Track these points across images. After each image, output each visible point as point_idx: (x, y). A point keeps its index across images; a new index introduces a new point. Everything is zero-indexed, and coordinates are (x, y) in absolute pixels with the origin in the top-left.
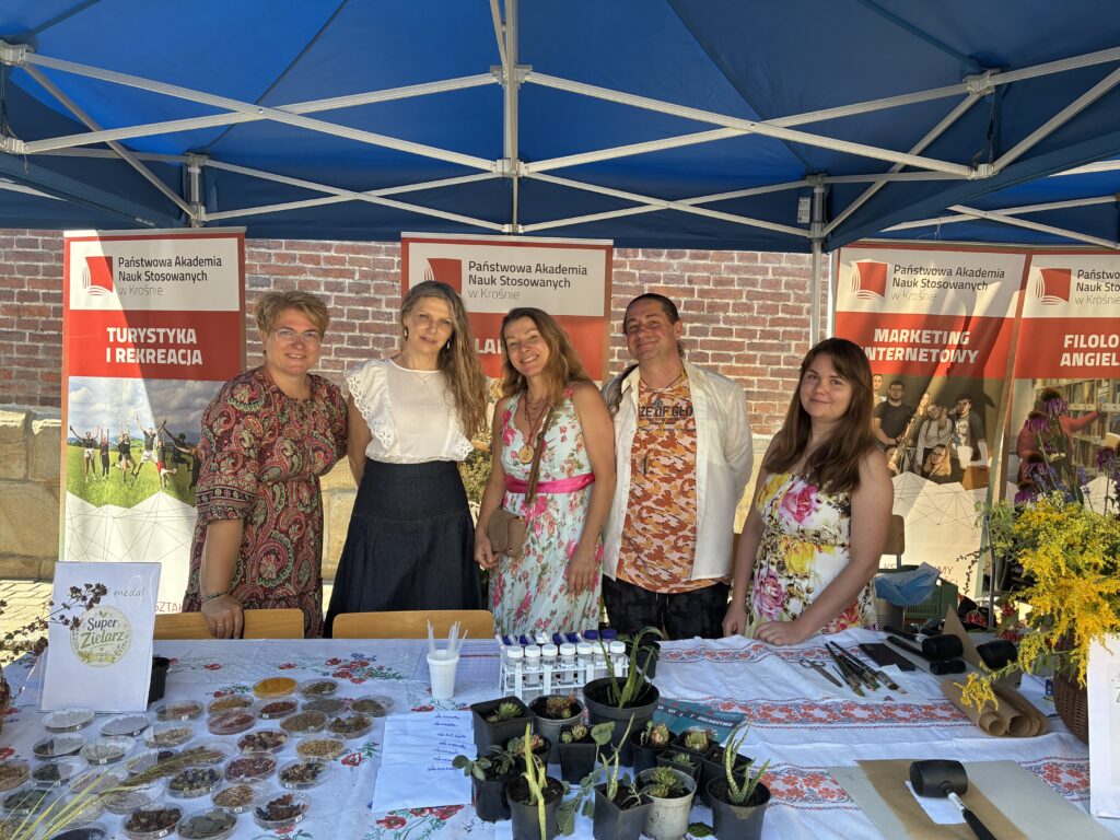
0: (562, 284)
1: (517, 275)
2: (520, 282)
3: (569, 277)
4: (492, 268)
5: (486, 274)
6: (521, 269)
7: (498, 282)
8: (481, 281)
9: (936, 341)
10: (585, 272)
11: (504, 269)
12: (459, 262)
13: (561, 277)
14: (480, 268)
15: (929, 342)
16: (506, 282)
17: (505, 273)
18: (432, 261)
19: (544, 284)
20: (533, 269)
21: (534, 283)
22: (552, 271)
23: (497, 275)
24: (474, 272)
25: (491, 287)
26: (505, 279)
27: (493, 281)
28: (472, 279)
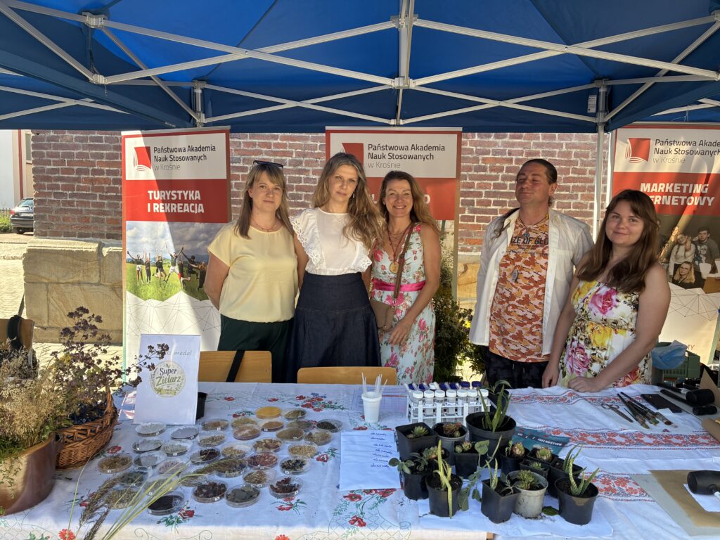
0: (428, 157)
1: (399, 152)
2: (401, 157)
3: (433, 152)
4: (383, 148)
5: (379, 152)
6: (402, 148)
7: (387, 157)
8: (376, 157)
9: (684, 191)
10: (443, 149)
11: (391, 148)
12: (361, 146)
13: (428, 153)
14: (375, 149)
15: (679, 191)
16: (392, 157)
17: (391, 151)
18: (344, 144)
19: (416, 157)
20: (410, 148)
21: (410, 157)
22: (422, 148)
23: (386, 153)
24: (371, 151)
25: (382, 161)
26: (391, 155)
27: (384, 157)
28: (371, 156)
